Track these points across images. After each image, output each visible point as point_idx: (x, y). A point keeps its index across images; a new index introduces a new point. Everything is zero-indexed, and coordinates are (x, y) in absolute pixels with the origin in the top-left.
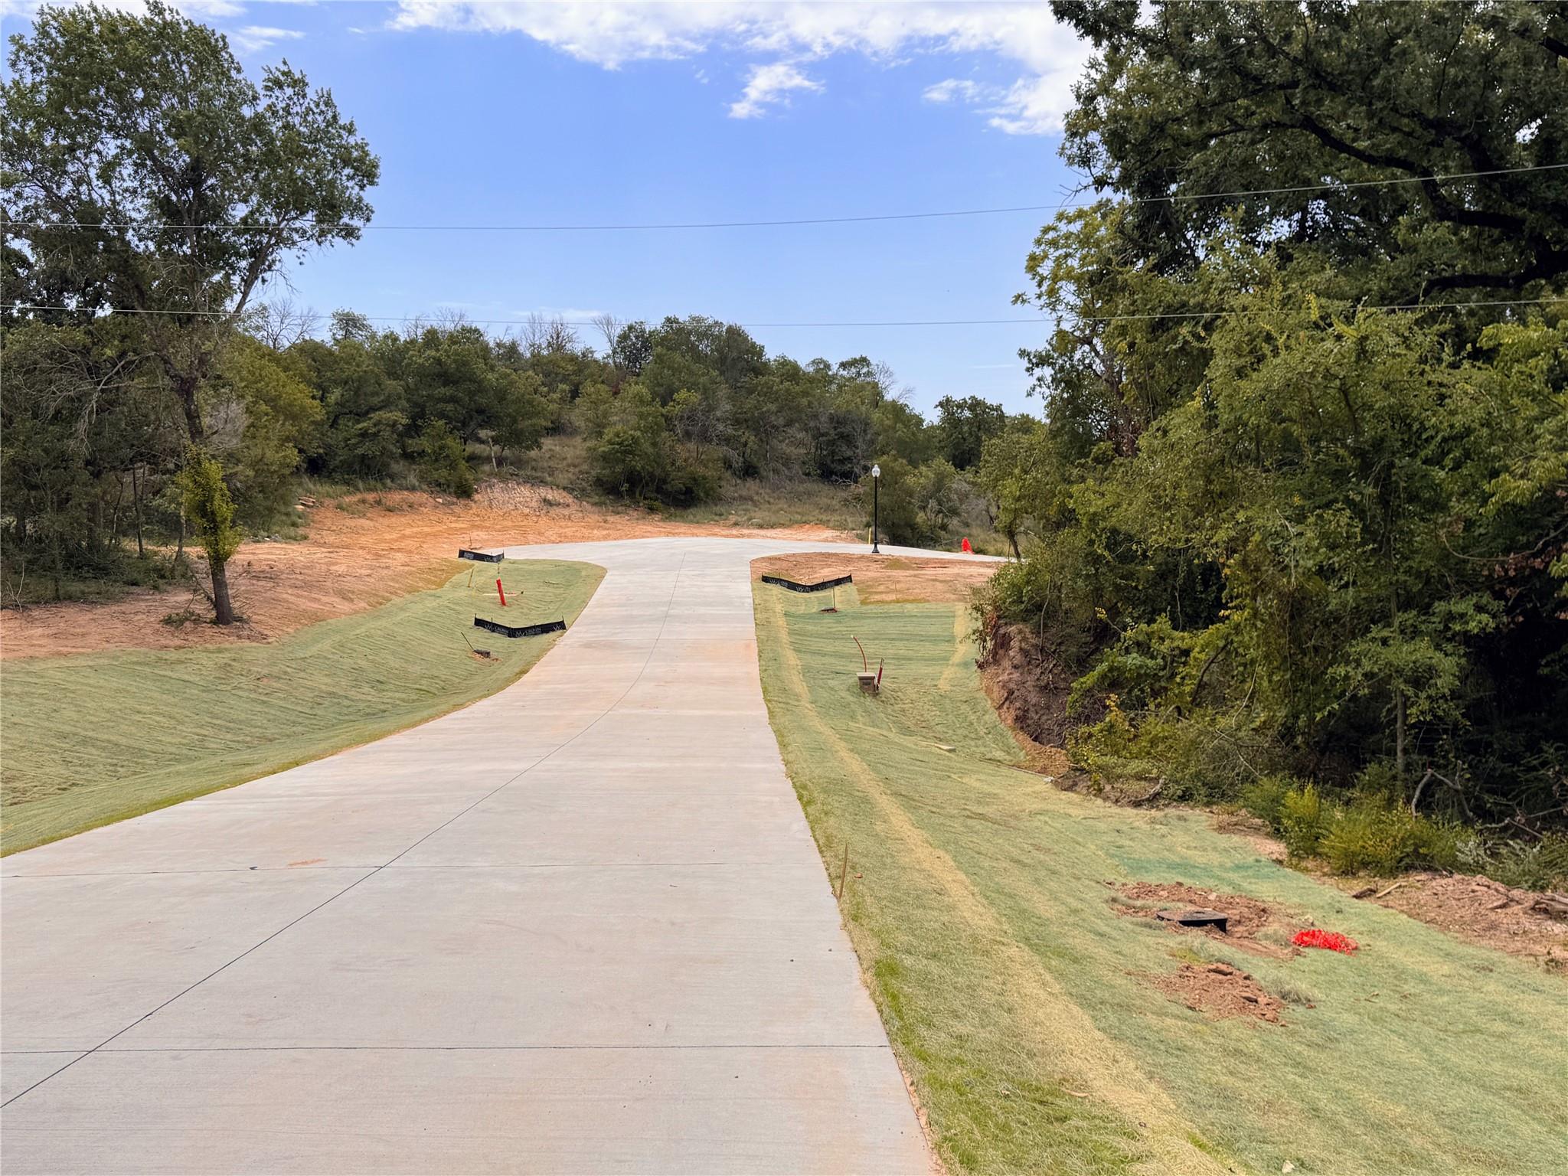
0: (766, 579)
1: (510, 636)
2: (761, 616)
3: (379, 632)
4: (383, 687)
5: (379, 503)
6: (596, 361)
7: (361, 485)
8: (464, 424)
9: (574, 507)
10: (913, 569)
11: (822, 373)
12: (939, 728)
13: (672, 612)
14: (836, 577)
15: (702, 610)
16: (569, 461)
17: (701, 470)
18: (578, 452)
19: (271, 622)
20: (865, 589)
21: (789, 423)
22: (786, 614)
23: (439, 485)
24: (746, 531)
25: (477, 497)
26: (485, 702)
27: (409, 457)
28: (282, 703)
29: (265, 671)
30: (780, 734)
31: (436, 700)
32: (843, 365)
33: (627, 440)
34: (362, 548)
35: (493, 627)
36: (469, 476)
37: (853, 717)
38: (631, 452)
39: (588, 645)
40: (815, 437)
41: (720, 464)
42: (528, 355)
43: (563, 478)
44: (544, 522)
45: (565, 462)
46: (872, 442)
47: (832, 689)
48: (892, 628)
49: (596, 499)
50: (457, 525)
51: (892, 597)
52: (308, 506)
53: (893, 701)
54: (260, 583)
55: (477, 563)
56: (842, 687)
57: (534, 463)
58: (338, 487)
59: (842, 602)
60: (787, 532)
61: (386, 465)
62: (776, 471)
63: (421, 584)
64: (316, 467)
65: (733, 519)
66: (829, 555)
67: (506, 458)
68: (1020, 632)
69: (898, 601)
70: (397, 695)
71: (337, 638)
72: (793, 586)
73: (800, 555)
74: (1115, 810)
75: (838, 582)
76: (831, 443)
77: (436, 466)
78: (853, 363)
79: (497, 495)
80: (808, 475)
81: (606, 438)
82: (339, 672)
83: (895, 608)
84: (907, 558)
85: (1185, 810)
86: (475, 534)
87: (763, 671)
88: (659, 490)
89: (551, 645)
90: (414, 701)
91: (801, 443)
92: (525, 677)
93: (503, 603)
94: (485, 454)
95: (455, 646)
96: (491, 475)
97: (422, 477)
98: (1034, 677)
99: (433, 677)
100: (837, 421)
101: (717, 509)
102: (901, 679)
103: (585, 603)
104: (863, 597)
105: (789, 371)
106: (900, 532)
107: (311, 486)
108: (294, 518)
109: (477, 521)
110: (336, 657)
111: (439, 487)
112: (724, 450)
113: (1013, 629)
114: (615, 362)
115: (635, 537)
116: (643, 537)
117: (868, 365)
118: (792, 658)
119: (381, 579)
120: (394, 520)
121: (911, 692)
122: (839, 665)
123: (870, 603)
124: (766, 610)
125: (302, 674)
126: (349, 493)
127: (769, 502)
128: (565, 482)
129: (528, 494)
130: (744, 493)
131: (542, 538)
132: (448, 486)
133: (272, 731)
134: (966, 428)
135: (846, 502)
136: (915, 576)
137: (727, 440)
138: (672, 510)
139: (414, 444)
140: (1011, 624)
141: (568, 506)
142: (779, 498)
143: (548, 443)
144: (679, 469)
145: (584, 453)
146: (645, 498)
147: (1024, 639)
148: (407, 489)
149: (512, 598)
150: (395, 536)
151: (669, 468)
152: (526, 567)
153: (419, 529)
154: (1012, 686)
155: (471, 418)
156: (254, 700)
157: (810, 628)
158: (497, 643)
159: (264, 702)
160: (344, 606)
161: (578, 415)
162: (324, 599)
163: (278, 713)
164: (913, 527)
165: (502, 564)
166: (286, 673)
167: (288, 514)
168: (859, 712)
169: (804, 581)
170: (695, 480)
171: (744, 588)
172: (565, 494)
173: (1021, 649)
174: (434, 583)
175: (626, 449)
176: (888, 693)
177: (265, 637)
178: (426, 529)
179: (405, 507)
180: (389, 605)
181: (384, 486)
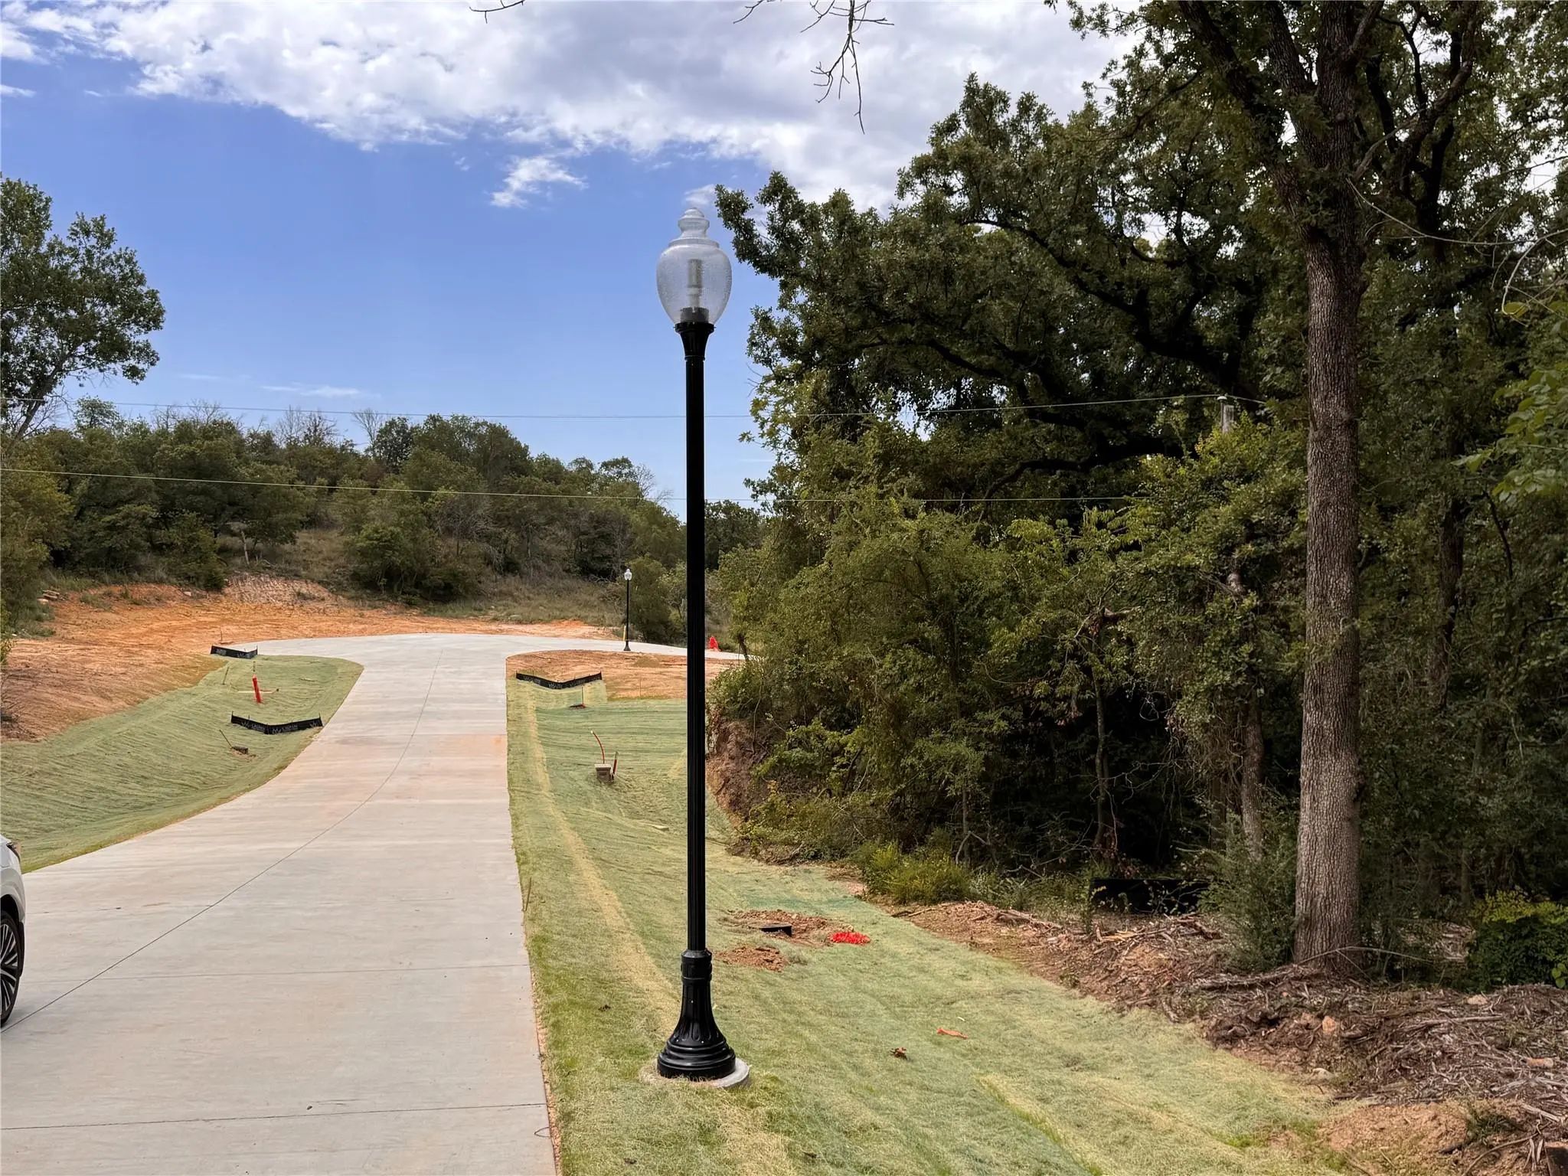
0: (520, 677)
1: (266, 733)
2: (514, 712)
3: (141, 731)
4: (148, 782)
5: (125, 596)
6: (356, 455)
7: (107, 578)
8: (216, 518)
9: (328, 603)
10: (661, 666)
11: (585, 473)
12: (665, 812)
13: (427, 708)
14: (586, 675)
15: (457, 707)
16: (325, 554)
17: (461, 567)
18: (334, 546)
19: (37, 721)
20: (613, 686)
21: (551, 521)
22: (538, 710)
23: (188, 578)
24: (505, 627)
25: (227, 590)
26: (248, 795)
27: (158, 549)
28: (54, 798)
29: (36, 768)
30: (515, 818)
31: (199, 795)
32: (605, 465)
33: (386, 535)
34: (112, 644)
35: (250, 724)
36: (220, 569)
37: (587, 804)
38: (390, 548)
39: (344, 742)
40: (575, 536)
41: (480, 561)
42: (284, 446)
43: (318, 572)
44: (297, 616)
45: (321, 556)
46: (631, 542)
47: (572, 779)
48: (634, 723)
49: (352, 593)
50: (206, 619)
51: (636, 694)
52: (53, 600)
53: (626, 789)
54: (20, 683)
55: (231, 660)
56: (581, 778)
57: (287, 556)
58: (84, 580)
59: (591, 699)
60: (546, 627)
61: (134, 557)
62: (537, 568)
63: (175, 682)
64: (60, 560)
65: (492, 614)
66: (585, 653)
67: (259, 551)
68: (737, 727)
69: (642, 698)
70: (162, 789)
71: (102, 736)
72: (545, 683)
73: (555, 652)
74: (765, 867)
75: (589, 679)
76: (592, 542)
77: (185, 558)
78: (616, 463)
79: (248, 588)
80: (568, 571)
81: (364, 533)
82: (105, 768)
83: (638, 704)
84: (655, 656)
85: (814, 867)
86: (225, 628)
87: (510, 764)
88: (417, 585)
89: (309, 741)
90: (178, 795)
91: (559, 541)
92: (284, 773)
93: (259, 700)
94: (236, 547)
95: (214, 743)
96: (242, 568)
97: (170, 570)
98: (746, 767)
99: (193, 773)
100: (598, 521)
101: (478, 604)
102: (636, 769)
103: (341, 700)
104: (610, 693)
105: (552, 471)
106: (654, 629)
107: (55, 578)
108: (38, 612)
109: (228, 614)
110: (102, 755)
111: (189, 580)
112: (484, 547)
113: (731, 725)
114: (374, 455)
115: (392, 632)
116: (400, 632)
117: (630, 466)
118: (539, 752)
119: (136, 677)
120: (140, 613)
121: (643, 781)
122: (581, 757)
123: (618, 699)
124: (519, 706)
125: (71, 771)
126: (94, 586)
127: (529, 598)
128: (320, 576)
129: (281, 587)
130: (504, 589)
131: (295, 632)
132: (198, 579)
133: (47, 823)
134: (721, 530)
135: (604, 600)
136: (661, 673)
137: (487, 537)
138: (431, 605)
139: (161, 535)
140: (731, 721)
141: (323, 599)
142: (539, 594)
143: (303, 536)
144: (438, 565)
145: (341, 547)
146: (404, 593)
147: (741, 734)
148: (155, 582)
149: (268, 695)
150: (142, 630)
151: (428, 564)
152: (280, 664)
153: (166, 623)
154: (728, 774)
155: (223, 509)
156: (27, 795)
157: (558, 723)
158: (254, 739)
159: (38, 797)
160: (104, 705)
161: (335, 509)
162: (85, 698)
163: (52, 807)
164: (666, 624)
165: (257, 661)
166: (55, 769)
167: (31, 608)
168: (594, 798)
169: (558, 679)
170: (455, 576)
171: (499, 685)
172: (320, 587)
173: (737, 742)
174: (188, 680)
175: (385, 545)
176: (623, 782)
177: (33, 736)
178: (174, 623)
179: (152, 600)
180: (146, 703)
181: (131, 579)
